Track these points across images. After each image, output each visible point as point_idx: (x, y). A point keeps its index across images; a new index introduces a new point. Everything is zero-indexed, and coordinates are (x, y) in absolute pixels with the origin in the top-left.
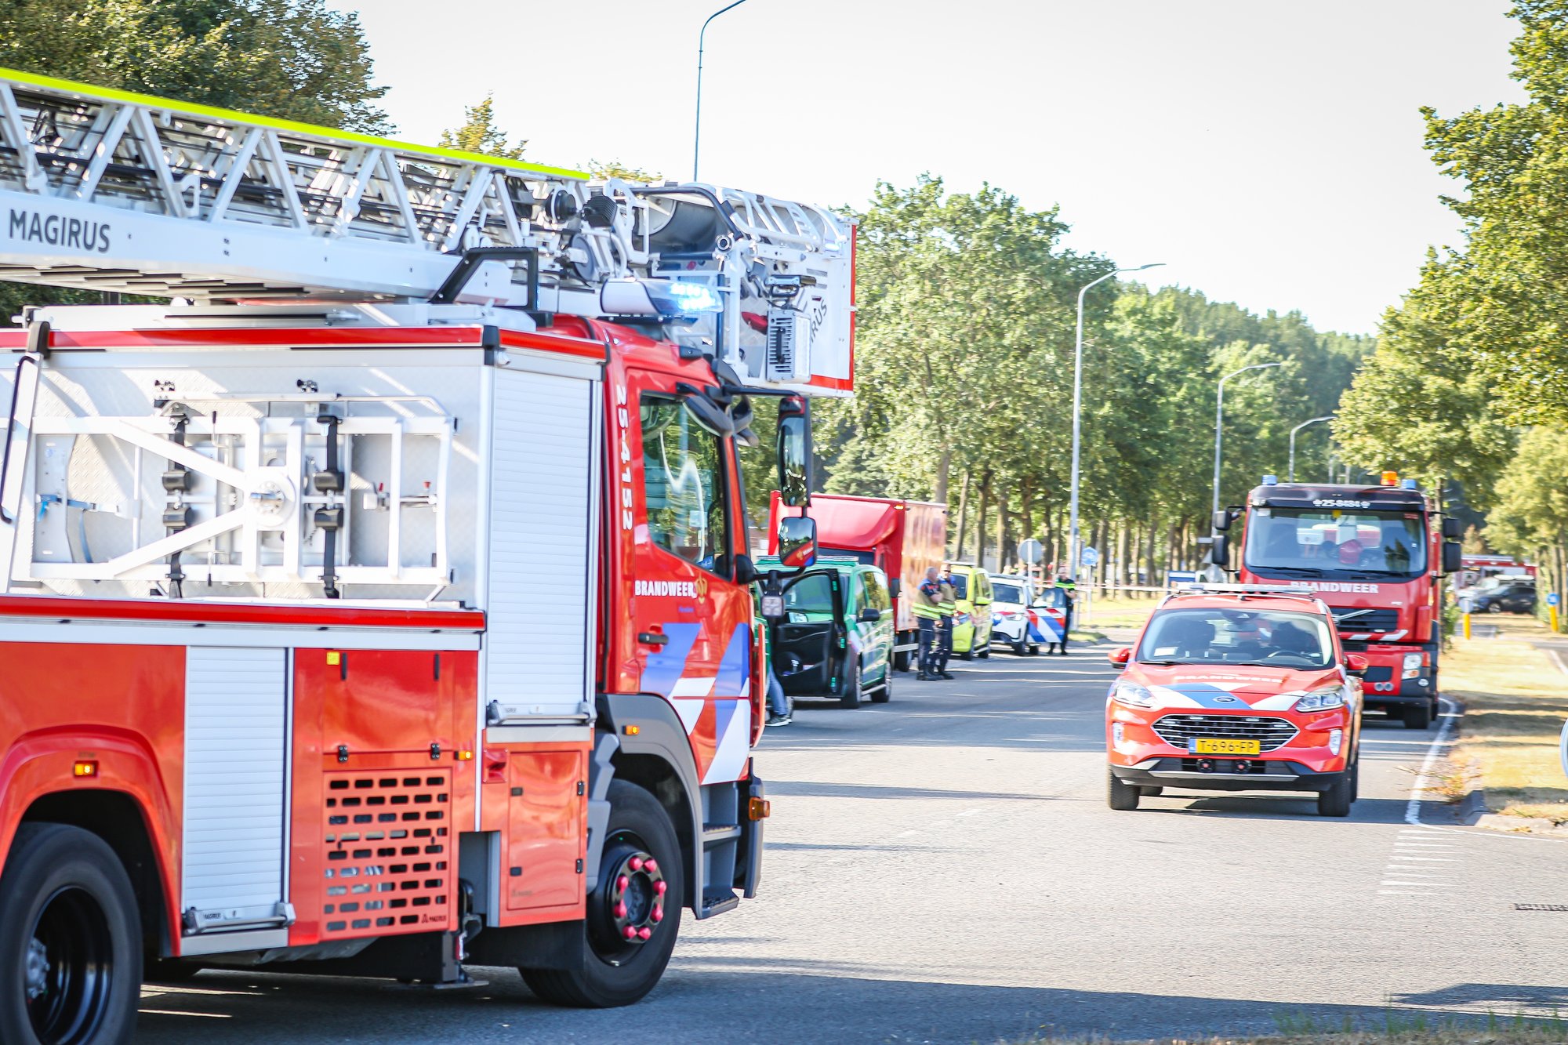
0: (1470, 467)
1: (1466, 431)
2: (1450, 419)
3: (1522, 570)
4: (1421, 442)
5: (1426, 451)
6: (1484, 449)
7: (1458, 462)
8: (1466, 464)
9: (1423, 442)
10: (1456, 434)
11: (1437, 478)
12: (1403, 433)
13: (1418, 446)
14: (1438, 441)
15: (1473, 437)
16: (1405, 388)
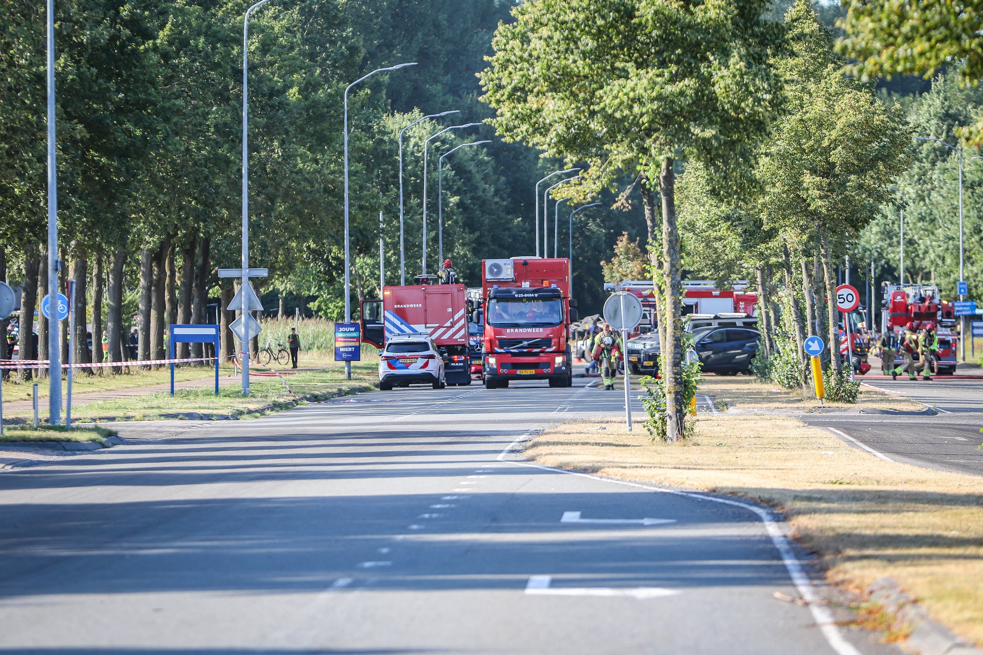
0: (715, 137)
1: (706, 81)
2: (678, 62)
3: (729, 302)
4: (633, 100)
5: (644, 113)
6: (736, 108)
7: (697, 131)
8: (709, 133)
9: (639, 100)
10: (689, 84)
11: (662, 159)
12: (607, 88)
13: (631, 108)
14: (659, 98)
15: (718, 90)
16: (603, 17)
